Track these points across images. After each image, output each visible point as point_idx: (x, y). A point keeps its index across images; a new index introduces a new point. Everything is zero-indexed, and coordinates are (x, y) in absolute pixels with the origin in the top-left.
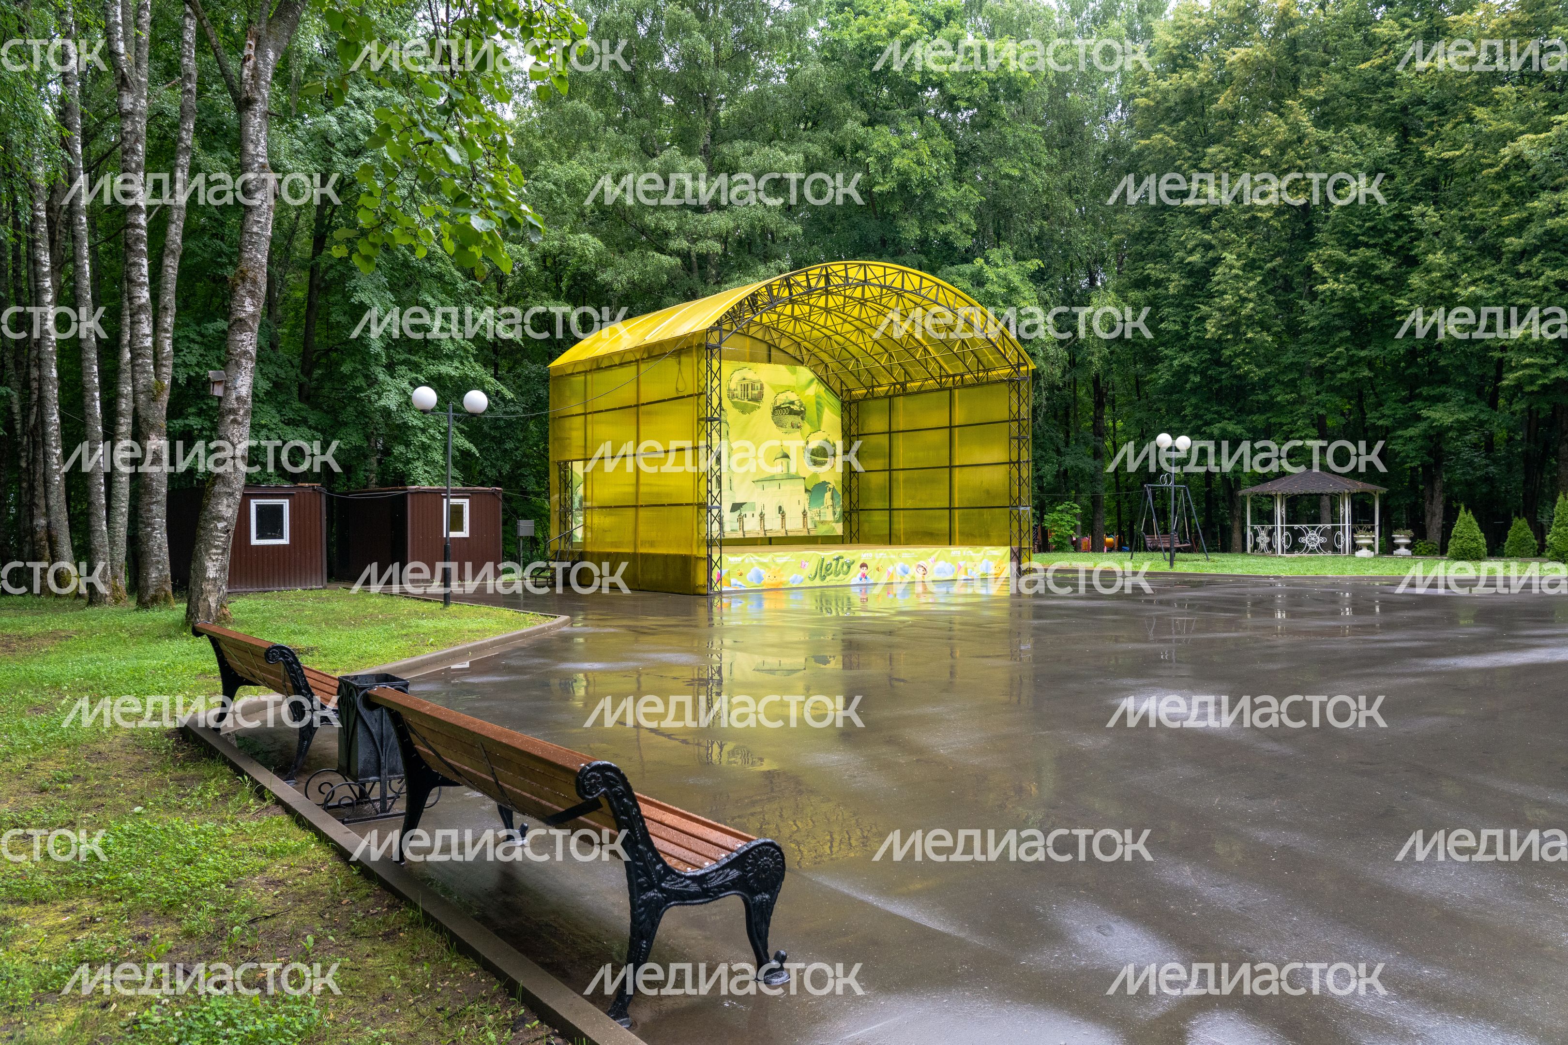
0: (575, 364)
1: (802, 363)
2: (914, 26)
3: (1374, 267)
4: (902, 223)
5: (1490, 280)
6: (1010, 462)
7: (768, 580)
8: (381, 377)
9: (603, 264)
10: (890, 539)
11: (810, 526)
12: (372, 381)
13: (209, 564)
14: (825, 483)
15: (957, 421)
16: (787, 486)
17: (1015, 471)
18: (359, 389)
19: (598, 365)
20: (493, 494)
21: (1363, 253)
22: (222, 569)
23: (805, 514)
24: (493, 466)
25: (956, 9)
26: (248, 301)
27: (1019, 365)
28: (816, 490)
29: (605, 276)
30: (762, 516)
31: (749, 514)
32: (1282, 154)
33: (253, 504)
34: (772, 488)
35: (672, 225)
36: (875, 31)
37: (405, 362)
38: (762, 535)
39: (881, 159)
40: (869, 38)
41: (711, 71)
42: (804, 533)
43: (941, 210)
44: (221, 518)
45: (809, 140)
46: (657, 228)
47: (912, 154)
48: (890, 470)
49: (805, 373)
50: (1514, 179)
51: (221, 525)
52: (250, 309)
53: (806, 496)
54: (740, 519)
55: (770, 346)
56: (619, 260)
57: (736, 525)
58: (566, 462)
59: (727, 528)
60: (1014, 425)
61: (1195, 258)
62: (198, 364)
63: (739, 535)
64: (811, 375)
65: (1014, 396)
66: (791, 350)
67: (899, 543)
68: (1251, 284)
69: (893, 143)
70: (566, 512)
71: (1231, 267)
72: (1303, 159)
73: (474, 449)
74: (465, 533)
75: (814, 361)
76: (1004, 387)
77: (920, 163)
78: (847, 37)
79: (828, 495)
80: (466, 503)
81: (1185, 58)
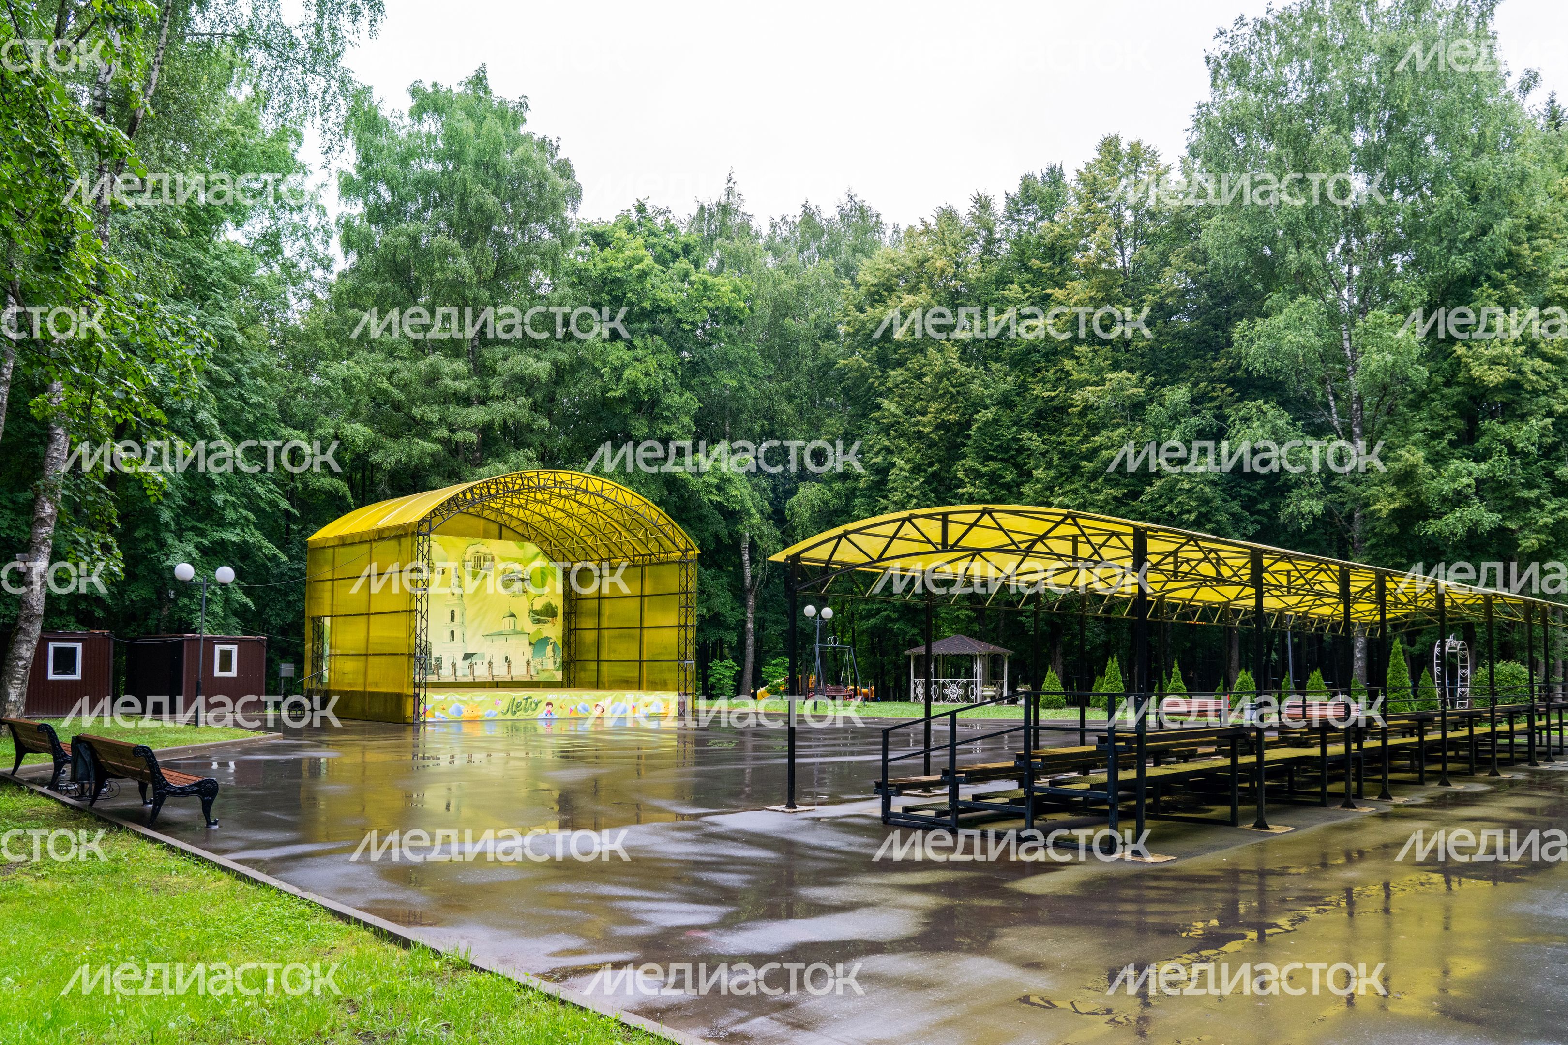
0: (327, 539)
1: (529, 540)
2: (649, 261)
3: (1001, 477)
4: (633, 422)
5: (1075, 492)
6: (680, 626)
7: (467, 713)
8: (170, 541)
9: (376, 447)
10: (597, 685)
11: (533, 673)
12: (162, 544)
13: (11, 691)
14: (547, 638)
15: (646, 592)
16: (514, 640)
17: (683, 632)
18: (151, 551)
19: (344, 542)
20: (259, 641)
21: (993, 465)
22: (21, 695)
23: (528, 663)
24: (278, 615)
25: (693, 244)
26: (47, 505)
27: (687, 550)
28: (539, 644)
29: (375, 458)
30: (490, 664)
31: (479, 662)
32: (940, 382)
33: (51, 646)
34: (499, 642)
35: (434, 417)
36: (614, 264)
37: (193, 528)
38: (490, 679)
39: (615, 369)
40: (609, 269)
41: (475, 290)
42: (528, 679)
43: (666, 413)
44: (21, 658)
45: (560, 349)
46: (422, 419)
47: (640, 367)
48: (599, 629)
49: (531, 548)
50: (1090, 417)
51: (21, 663)
52: (49, 511)
53: (531, 648)
54: (471, 666)
55: (501, 526)
56: (390, 444)
57: (468, 671)
58: (319, 618)
59: (459, 674)
60: (683, 597)
61: (879, 459)
62: (10, 528)
63: (470, 679)
64: (537, 550)
65: (684, 572)
66: (520, 530)
67: (604, 688)
68: (917, 483)
69: (625, 357)
70: (318, 657)
71: (901, 469)
72: (954, 387)
73: (250, 603)
74: (233, 673)
75: (539, 538)
76: (676, 566)
77: (647, 374)
78: (591, 267)
79: (550, 648)
80: (234, 649)
81: (881, 295)
